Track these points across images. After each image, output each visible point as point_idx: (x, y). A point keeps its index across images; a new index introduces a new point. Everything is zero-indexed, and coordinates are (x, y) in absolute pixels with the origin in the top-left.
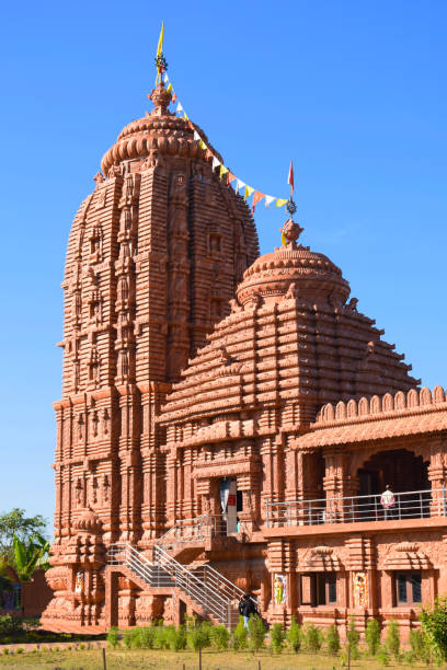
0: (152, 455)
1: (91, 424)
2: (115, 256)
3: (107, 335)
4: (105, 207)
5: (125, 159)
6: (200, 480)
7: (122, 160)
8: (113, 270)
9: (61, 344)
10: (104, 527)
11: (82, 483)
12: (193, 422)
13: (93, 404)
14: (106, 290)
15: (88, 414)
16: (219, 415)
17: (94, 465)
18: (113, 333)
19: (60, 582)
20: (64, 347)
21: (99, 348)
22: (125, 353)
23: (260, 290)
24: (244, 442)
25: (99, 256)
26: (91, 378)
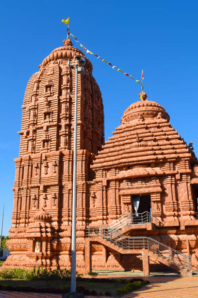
0: (83, 184)
1: (43, 169)
2: (60, 94)
3: (56, 128)
4: (53, 74)
5: (60, 58)
6: (124, 195)
7: (58, 59)
8: (59, 100)
9: (21, 132)
10: (53, 219)
11: (37, 197)
12: (116, 168)
13: (46, 159)
14: (54, 108)
15: (41, 164)
16: (136, 165)
17: (46, 188)
18: (59, 127)
19: (19, 247)
20: (22, 134)
21: (49, 133)
22: (66, 137)
23: (143, 114)
24: (154, 178)
25: (51, 93)
26: (44, 147)
